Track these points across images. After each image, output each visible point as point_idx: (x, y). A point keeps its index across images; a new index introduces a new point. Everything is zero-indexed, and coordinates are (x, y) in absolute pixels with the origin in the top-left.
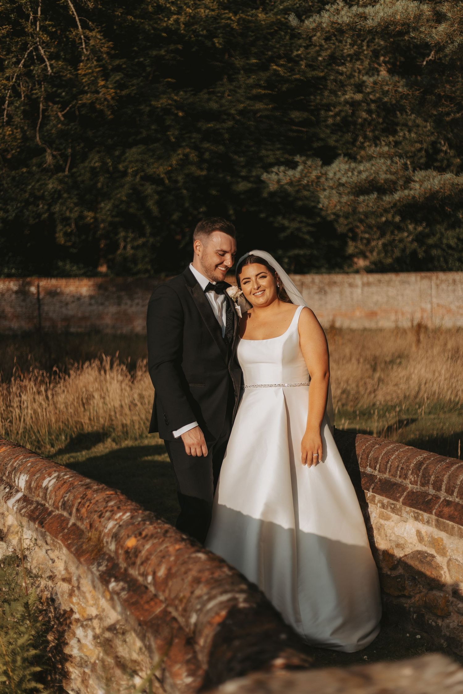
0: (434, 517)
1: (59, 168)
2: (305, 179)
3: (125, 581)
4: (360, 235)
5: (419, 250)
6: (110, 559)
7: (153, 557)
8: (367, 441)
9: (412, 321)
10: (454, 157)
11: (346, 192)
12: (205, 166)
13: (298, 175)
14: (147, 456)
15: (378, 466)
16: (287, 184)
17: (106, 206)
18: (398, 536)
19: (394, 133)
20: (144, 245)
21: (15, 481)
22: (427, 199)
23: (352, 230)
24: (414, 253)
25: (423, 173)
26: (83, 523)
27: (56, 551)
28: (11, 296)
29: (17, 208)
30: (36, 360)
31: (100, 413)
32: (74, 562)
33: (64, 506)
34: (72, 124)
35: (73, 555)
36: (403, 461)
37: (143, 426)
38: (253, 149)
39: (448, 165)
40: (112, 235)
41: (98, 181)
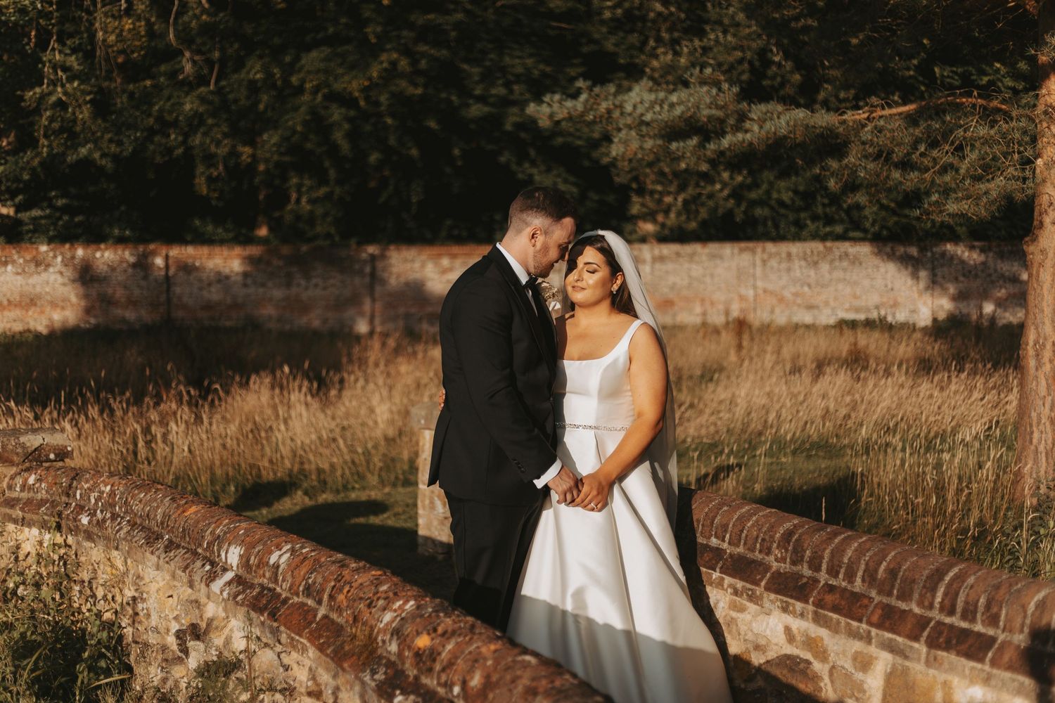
0: (811, 608)
1: (202, 80)
2: (592, 113)
3: (418, 695)
4: (650, 187)
5: (736, 211)
6: (390, 664)
7: (459, 661)
8: (711, 501)
9: (727, 313)
10: (792, 72)
11: (651, 133)
12: (421, 80)
13: (580, 107)
14: (358, 516)
15: (728, 536)
16: (564, 119)
17: (271, 139)
18: (757, 634)
19: (701, 34)
20: (328, 196)
21: (219, 555)
22: (769, 146)
23: (636, 179)
24: (730, 214)
25: (763, 107)
26: (341, 615)
27: (293, 653)
28: (125, 271)
29: (136, 139)
30: (178, 372)
31: (285, 451)
32: (327, 670)
33: (308, 591)
34: (221, 15)
35: (328, 660)
36: (764, 529)
37: (347, 472)
38: (492, 56)
39: (782, 85)
40: (277, 182)
41: (259, 102)
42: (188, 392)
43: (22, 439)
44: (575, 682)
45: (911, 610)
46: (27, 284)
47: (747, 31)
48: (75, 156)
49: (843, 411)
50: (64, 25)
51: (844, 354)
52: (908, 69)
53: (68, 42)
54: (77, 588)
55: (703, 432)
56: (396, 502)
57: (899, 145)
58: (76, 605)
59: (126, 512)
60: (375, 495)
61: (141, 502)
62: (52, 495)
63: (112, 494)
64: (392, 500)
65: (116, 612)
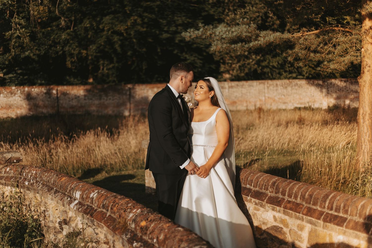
0: (282, 209)
1: (68, 27)
2: (204, 35)
3: (142, 242)
4: (227, 61)
5: (258, 69)
6: (132, 232)
7: (156, 230)
8: (247, 172)
9: (255, 106)
10: (276, 20)
11: (225, 42)
12: (145, 26)
13: (200, 33)
14: (125, 180)
15: (253, 184)
16: (195, 38)
17: (93, 47)
18: (264, 219)
19: (244, 7)
20: (113, 67)
21: (73, 195)
22: (267, 46)
23: (222, 59)
24: (256, 70)
25: (265, 32)
26: (115, 215)
27: (99, 229)
28: (43, 95)
29: (45, 49)
30: (61, 131)
31: (99, 158)
32: (111, 234)
33: (104, 207)
34: (74, 4)
35: (111, 231)
36: (266, 181)
37: (121, 164)
38: (170, 16)
39: (273, 24)
40: (96, 63)
41: (89, 34)
42: (65, 138)
43: (4, 155)
44: (196, 237)
45: (317, 209)
46: (8, 101)
47: (260, 6)
48: (24, 55)
49: (296, 139)
50: (19, 9)
51: (297, 119)
52: (317, 18)
53: (21, 15)
54: (25, 207)
55: (247, 148)
56: (138, 175)
57: (313, 44)
58: (24, 213)
59: (41, 180)
60: (131, 172)
61: (46, 176)
62: (15, 175)
63: (36, 174)
64: (137, 174)
65: (38, 216)
